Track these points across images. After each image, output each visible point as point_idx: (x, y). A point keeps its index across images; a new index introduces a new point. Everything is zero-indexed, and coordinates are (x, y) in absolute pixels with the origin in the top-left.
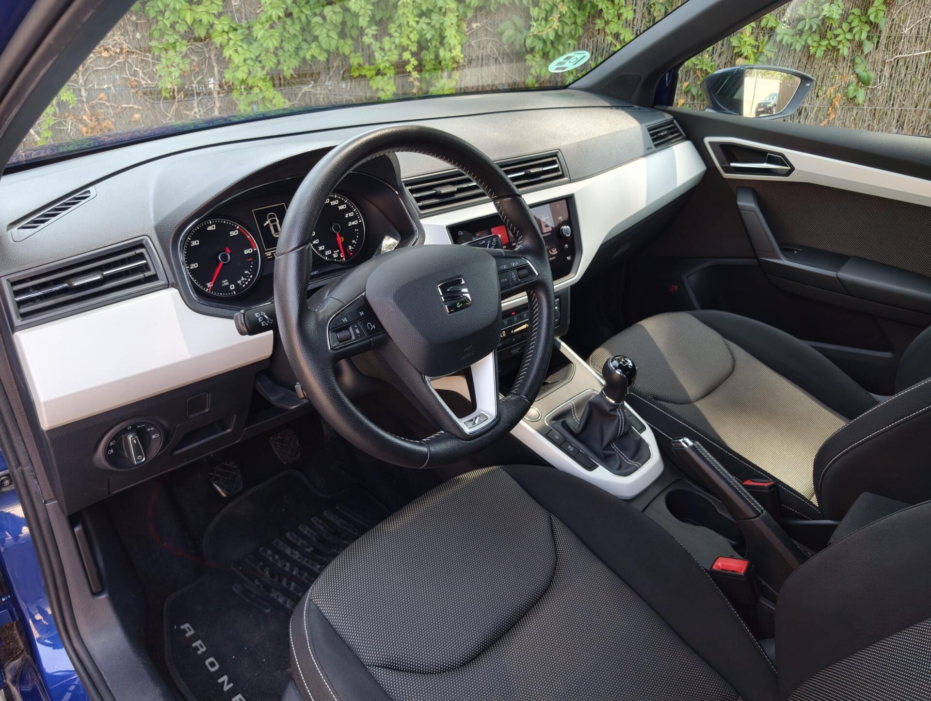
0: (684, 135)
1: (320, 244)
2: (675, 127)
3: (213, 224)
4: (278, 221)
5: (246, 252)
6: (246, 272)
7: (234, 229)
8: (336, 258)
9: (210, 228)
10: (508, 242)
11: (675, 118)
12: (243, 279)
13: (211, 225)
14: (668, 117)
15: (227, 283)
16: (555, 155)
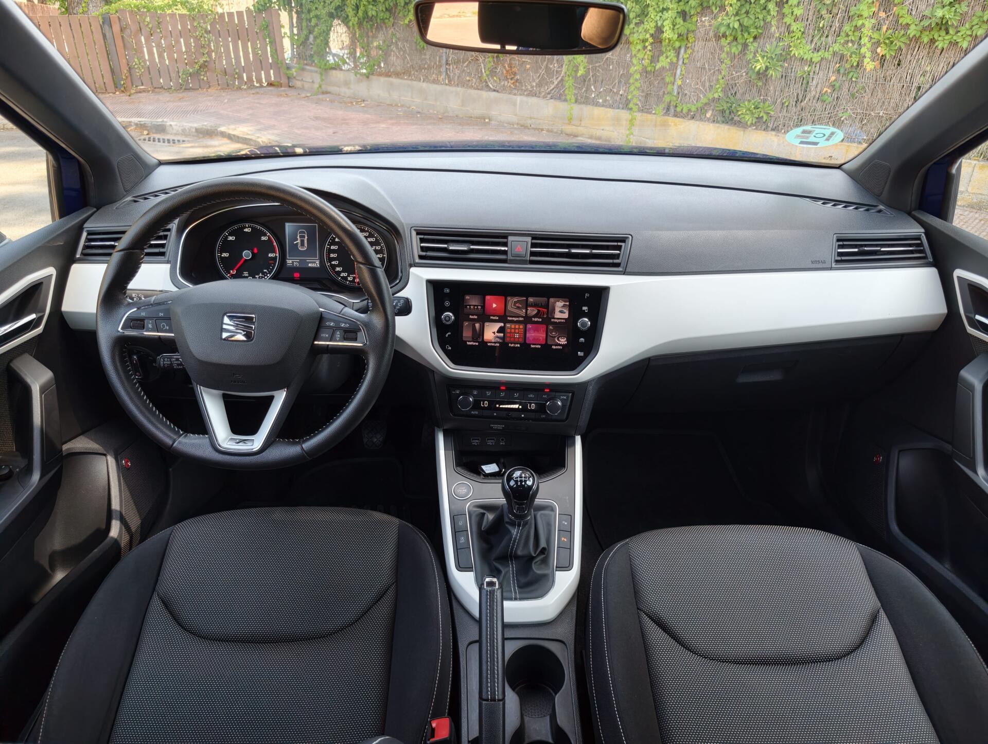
0: (931, 260)
1: (338, 266)
2: (921, 245)
3: (248, 227)
4: (306, 237)
5: (270, 255)
6: (265, 271)
7: (265, 235)
8: (349, 281)
9: (246, 230)
10: (503, 314)
11: (926, 234)
12: (261, 275)
13: (247, 228)
14: (918, 230)
15: (247, 275)
16: (623, 240)
